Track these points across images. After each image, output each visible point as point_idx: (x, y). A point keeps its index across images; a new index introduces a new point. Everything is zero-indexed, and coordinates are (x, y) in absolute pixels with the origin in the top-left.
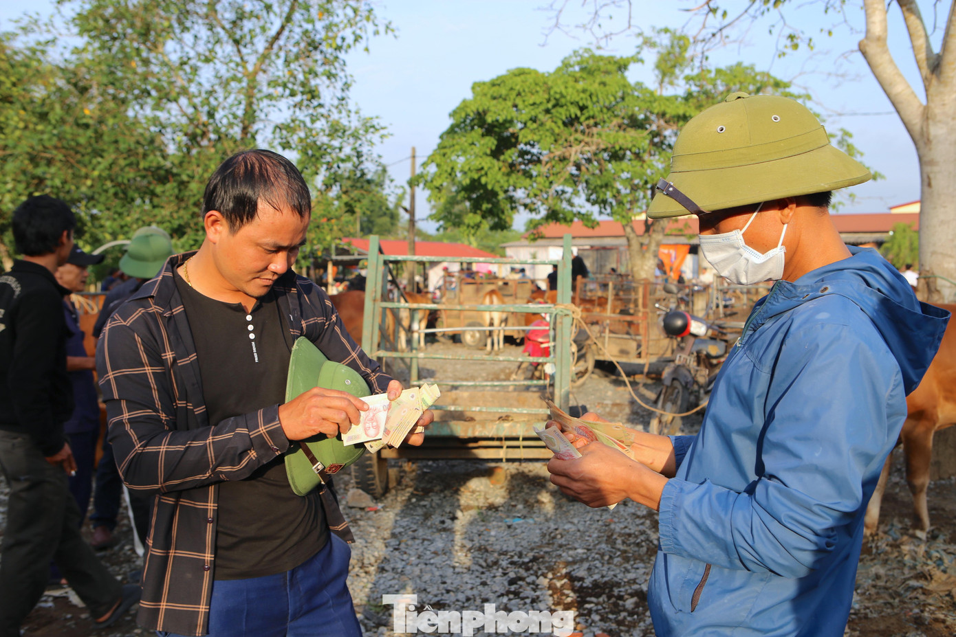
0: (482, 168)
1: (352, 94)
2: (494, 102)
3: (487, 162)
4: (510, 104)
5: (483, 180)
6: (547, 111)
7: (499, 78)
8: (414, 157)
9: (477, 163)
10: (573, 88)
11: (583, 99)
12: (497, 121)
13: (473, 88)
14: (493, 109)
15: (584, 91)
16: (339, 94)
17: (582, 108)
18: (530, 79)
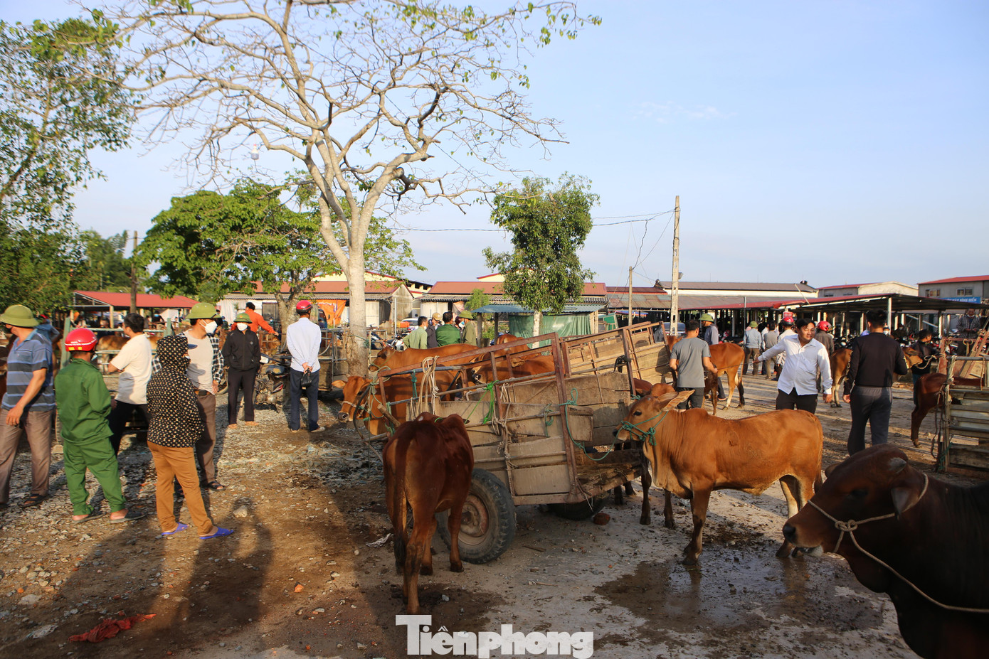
0: (173, 257)
1: (74, 212)
2: (183, 214)
3: (176, 253)
4: (193, 215)
5: (174, 264)
6: (220, 221)
7: (187, 197)
8: (136, 238)
9: (170, 253)
10: (238, 207)
11: (244, 214)
12: (184, 226)
13: (172, 201)
14: (182, 218)
15: (244, 209)
16: (65, 213)
17: (244, 220)
18: (210, 198)
